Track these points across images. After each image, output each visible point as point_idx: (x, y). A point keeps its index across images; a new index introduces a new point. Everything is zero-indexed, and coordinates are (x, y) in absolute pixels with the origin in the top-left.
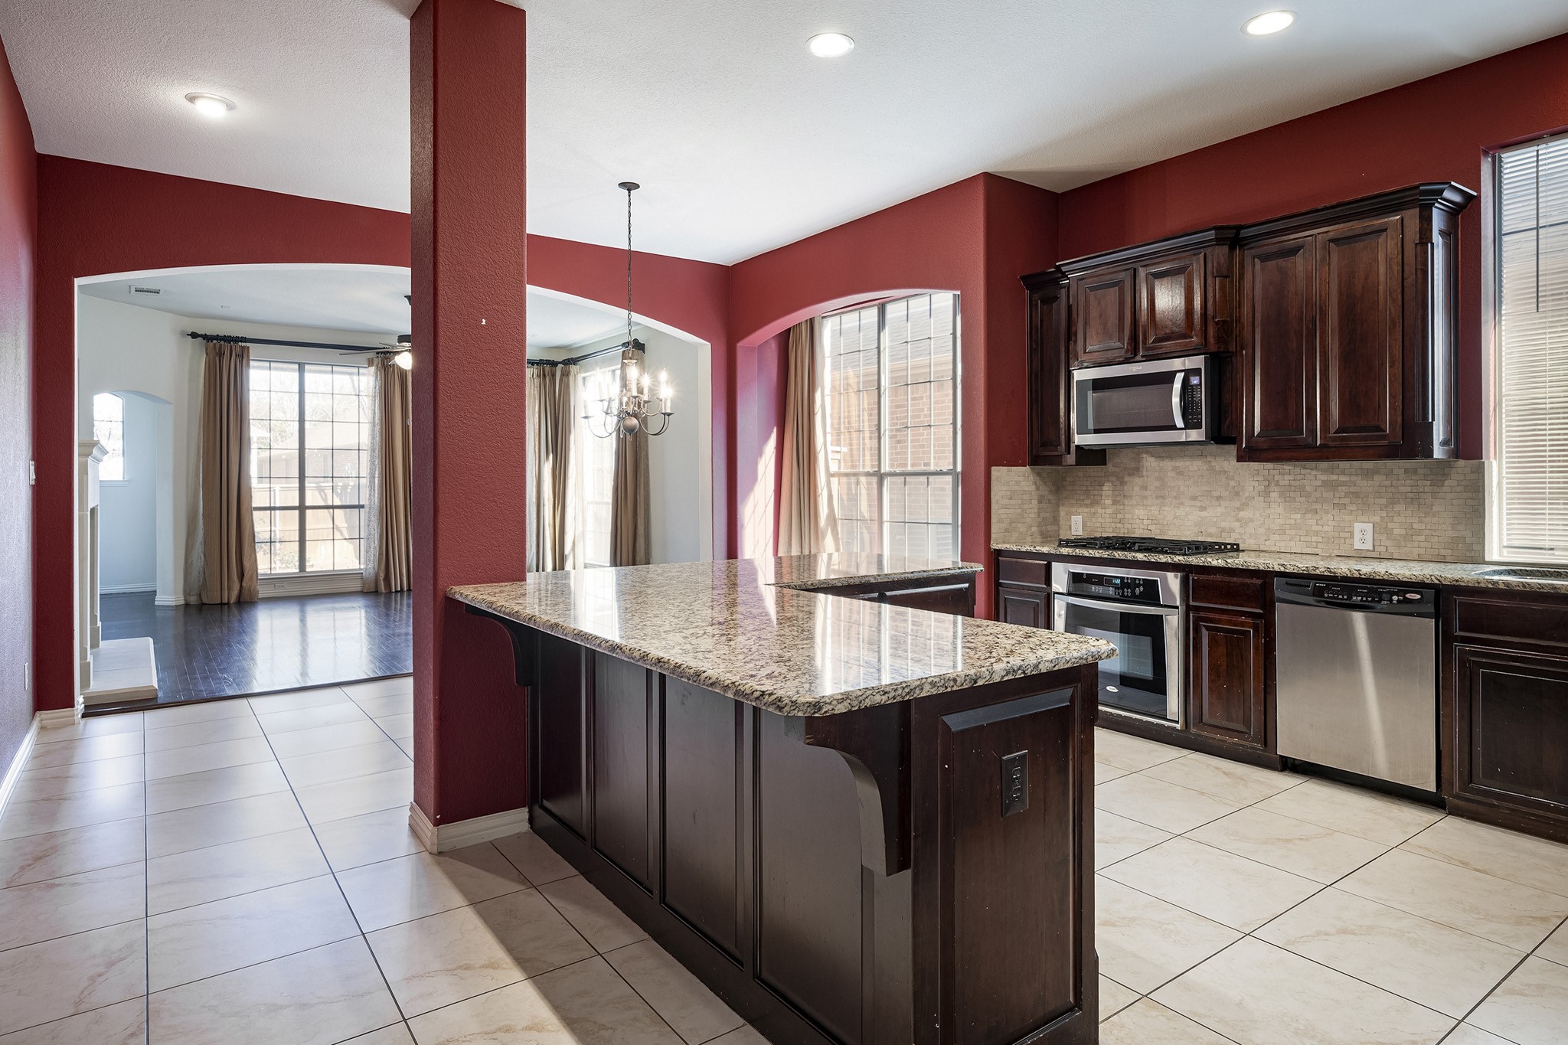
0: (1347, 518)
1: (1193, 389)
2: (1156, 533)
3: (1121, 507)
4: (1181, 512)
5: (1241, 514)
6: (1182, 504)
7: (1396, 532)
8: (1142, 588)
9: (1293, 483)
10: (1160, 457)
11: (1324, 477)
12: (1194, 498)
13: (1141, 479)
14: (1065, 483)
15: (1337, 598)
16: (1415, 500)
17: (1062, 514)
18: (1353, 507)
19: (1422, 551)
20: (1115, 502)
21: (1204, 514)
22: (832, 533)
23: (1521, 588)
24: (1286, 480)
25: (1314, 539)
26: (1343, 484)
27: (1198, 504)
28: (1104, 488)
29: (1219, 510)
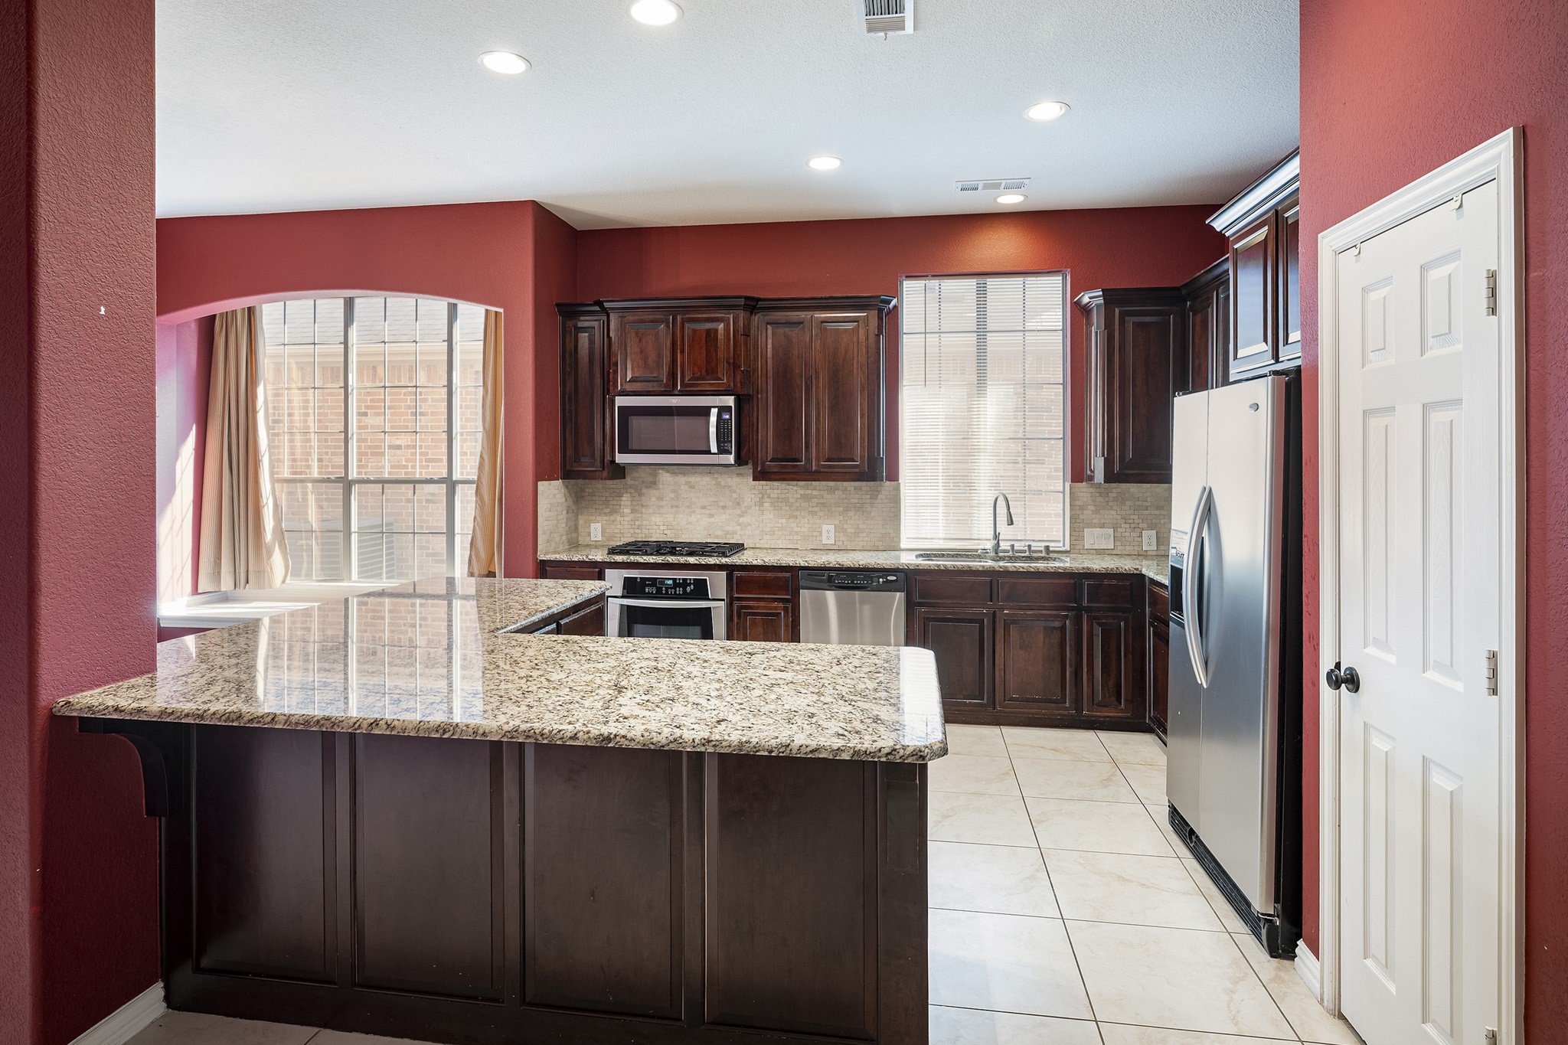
0: (818, 521)
1: (724, 422)
2: (670, 536)
3: (639, 515)
4: (693, 518)
5: (742, 520)
6: (694, 512)
7: (848, 531)
8: (692, 587)
9: (780, 496)
10: (674, 473)
11: (802, 492)
12: (704, 508)
13: (658, 491)
14: (583, 494)
15: (844, 583)
16: (860, 508)
17: (581, 522)
18: (822, 514)
19: (865, 544)
20: (633, 511)
21: (712, 520)
22: (280, 546)
23: (953, 569)
24: (775, 494)
25: (795, 537)
26: (815, 497)
27: (708, 512)
28: (623, 499)
29: (724, 517)
